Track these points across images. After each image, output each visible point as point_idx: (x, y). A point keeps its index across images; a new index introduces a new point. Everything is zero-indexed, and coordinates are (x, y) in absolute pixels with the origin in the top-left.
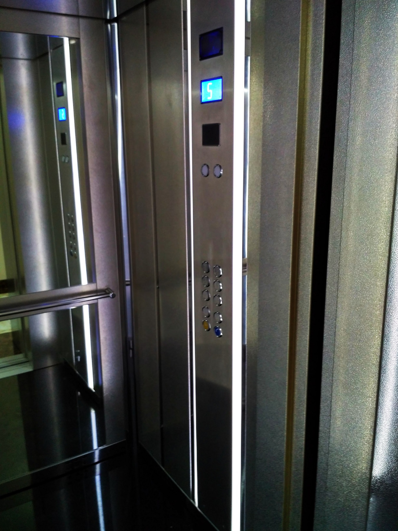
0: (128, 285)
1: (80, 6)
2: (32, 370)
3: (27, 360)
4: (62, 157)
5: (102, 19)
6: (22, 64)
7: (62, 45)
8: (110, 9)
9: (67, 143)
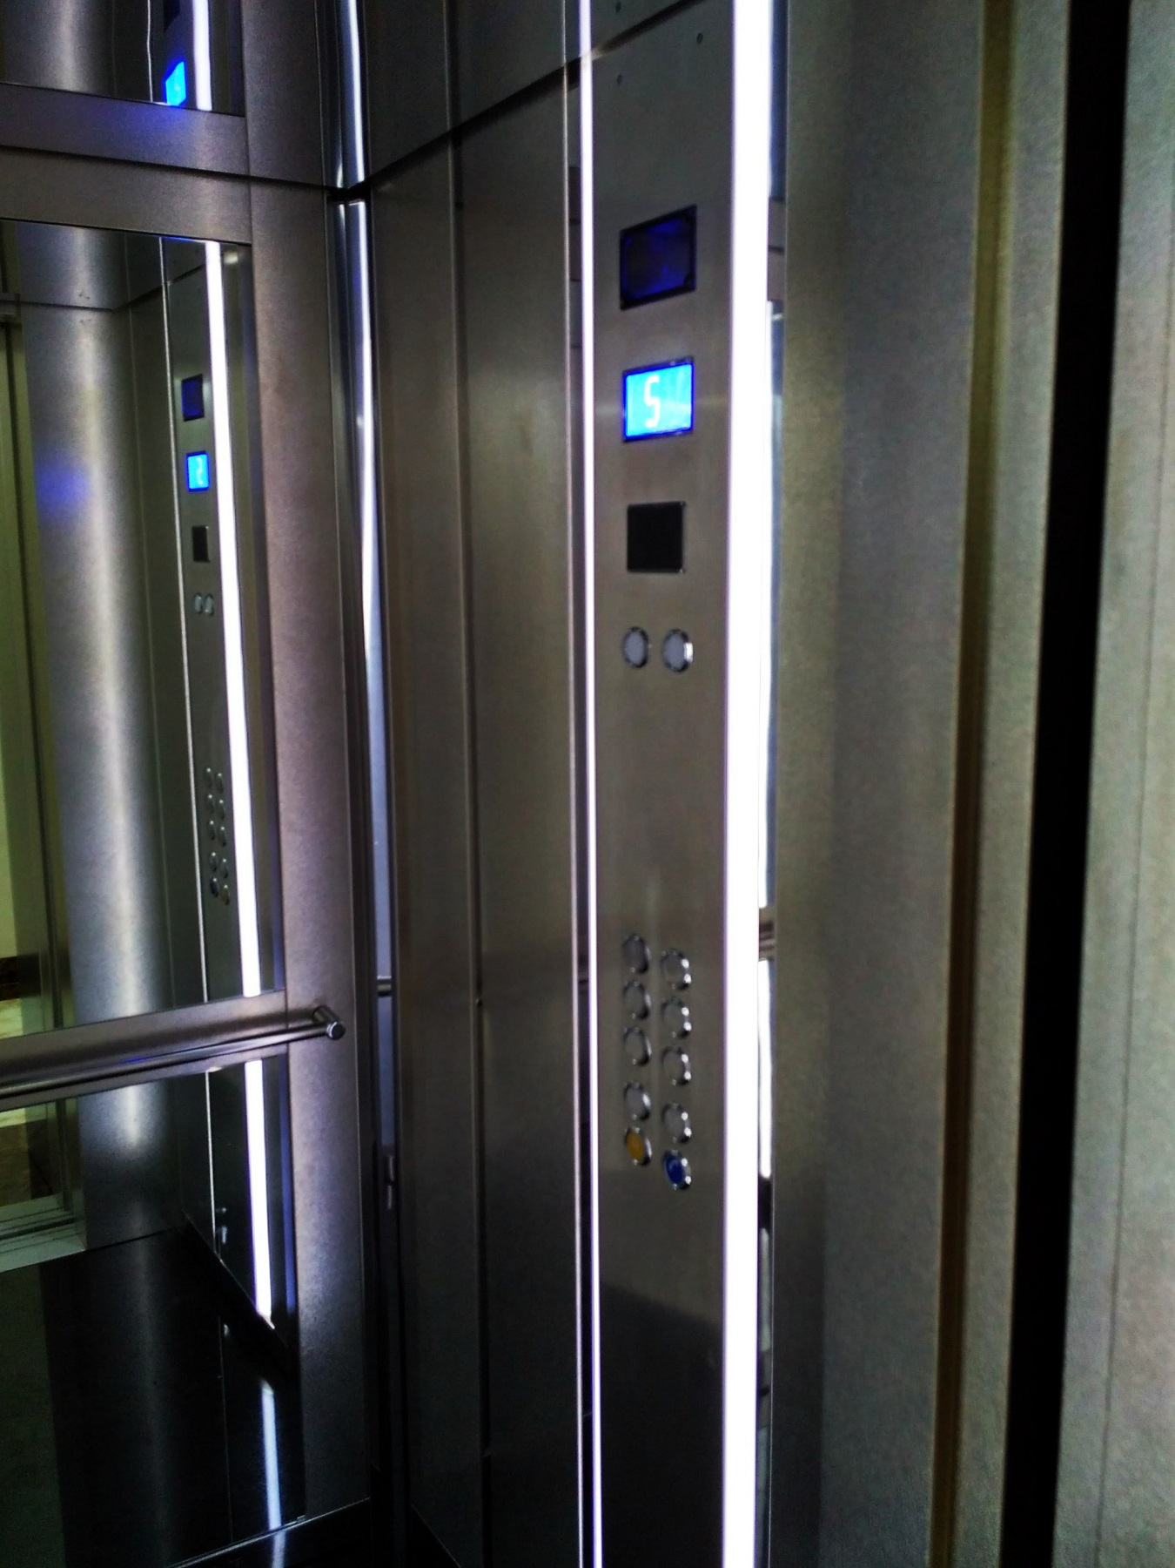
0: (384, 994)
1: (251, 148)
2: (83, 1250)
3: (69, 1217)
4: (195, 596)
5: (320, 188)
6: (82, 321)
7: (202, 268)
8: (343, 157)
9: (210, 557)
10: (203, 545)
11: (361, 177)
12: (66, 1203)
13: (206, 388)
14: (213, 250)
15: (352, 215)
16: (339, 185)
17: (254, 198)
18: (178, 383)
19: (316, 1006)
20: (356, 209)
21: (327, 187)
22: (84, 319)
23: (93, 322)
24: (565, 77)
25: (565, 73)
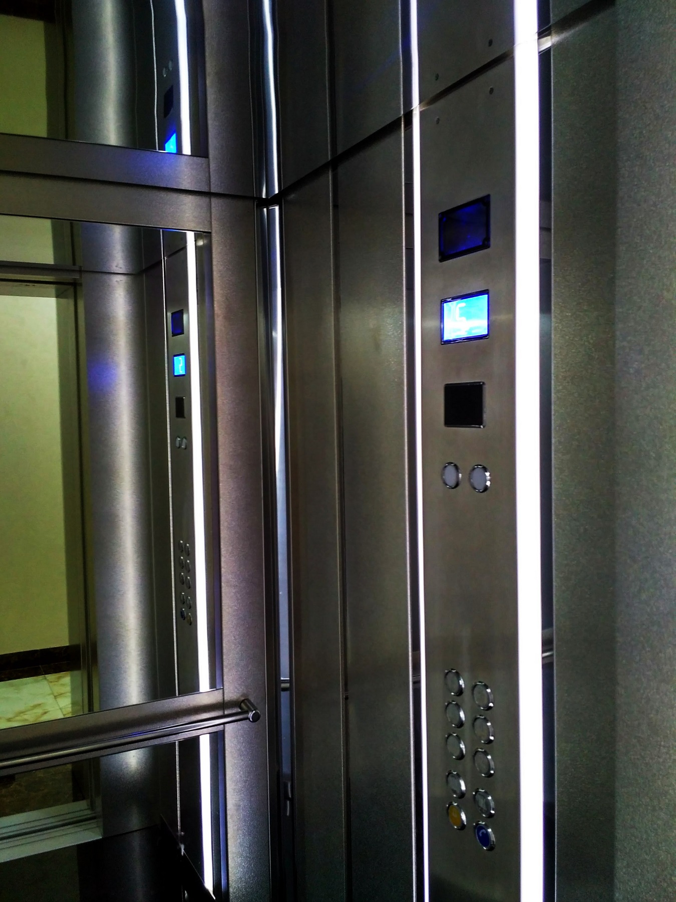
0: (285, 689)
1: (212, 177)
2: (101, 837)
3: (94, 815)
4: (176, 438)
5: (252, 198)
6: (117, 281)
7: (184, 248)
8: (266, 179)
9: (186, 415)
10: (181, 408)
11: (277, 192)
12: (92, 806)
13: (185, 317)
14: (190, 236)
15: (271, 214)
16: (264, 197)
17: (213, 205)
18: (169, 314)
19: (243, 699)
20: (274, 210)
21: (256, 198)
22: (118, 280)
23: (123, 282)
24: (403, 123)
25: (403, 120)
